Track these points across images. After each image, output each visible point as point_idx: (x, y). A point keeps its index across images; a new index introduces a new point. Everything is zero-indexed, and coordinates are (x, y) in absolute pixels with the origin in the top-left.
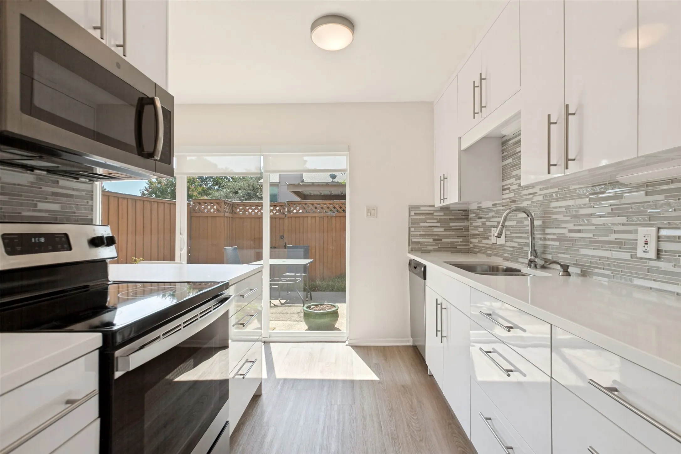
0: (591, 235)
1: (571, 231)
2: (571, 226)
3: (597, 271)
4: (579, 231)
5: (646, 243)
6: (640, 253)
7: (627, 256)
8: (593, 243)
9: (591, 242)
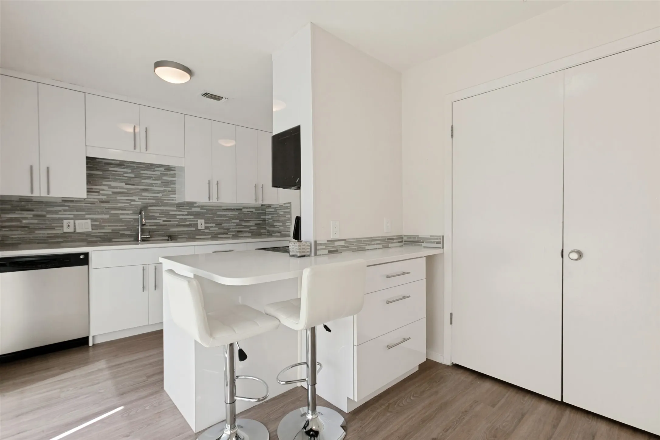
0: (177, 223)
1: (164, 221)
2: (165, 219)
3: (179, 236)
4: (170, 221)
5: (202, 224)
6: (199, 228)
7: (194, 229)
8: (178, 226)
9: (177, 225)
